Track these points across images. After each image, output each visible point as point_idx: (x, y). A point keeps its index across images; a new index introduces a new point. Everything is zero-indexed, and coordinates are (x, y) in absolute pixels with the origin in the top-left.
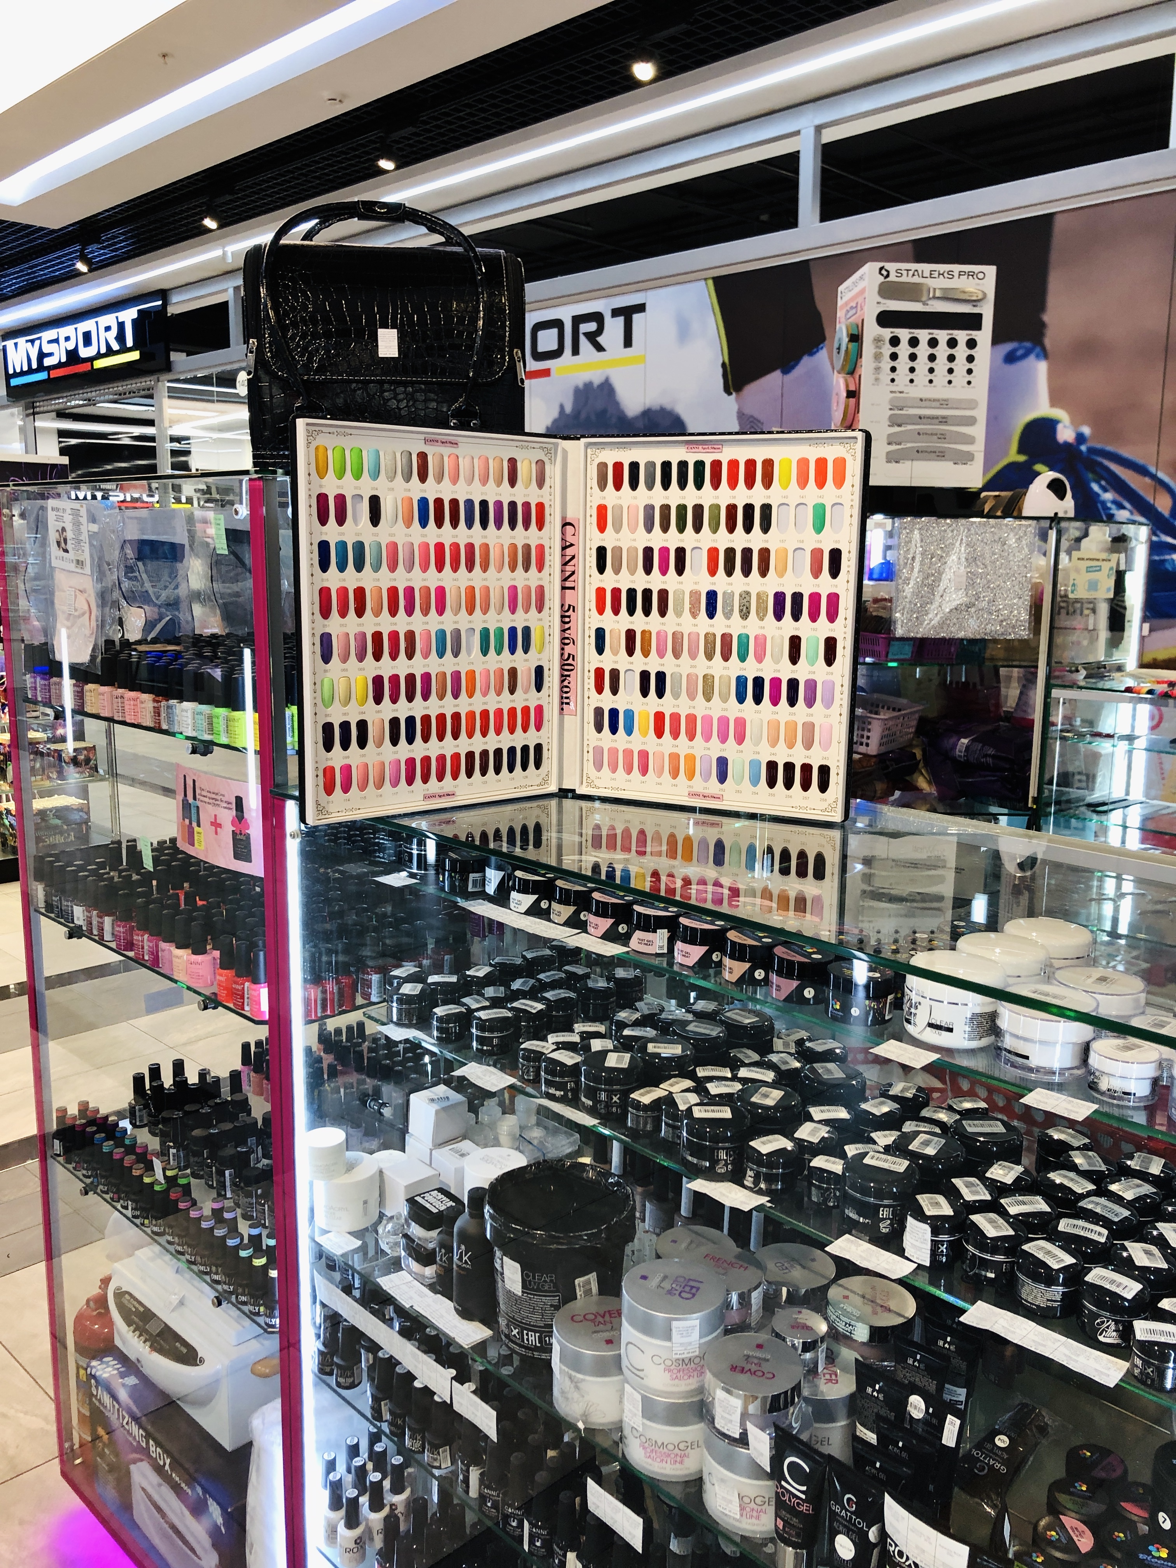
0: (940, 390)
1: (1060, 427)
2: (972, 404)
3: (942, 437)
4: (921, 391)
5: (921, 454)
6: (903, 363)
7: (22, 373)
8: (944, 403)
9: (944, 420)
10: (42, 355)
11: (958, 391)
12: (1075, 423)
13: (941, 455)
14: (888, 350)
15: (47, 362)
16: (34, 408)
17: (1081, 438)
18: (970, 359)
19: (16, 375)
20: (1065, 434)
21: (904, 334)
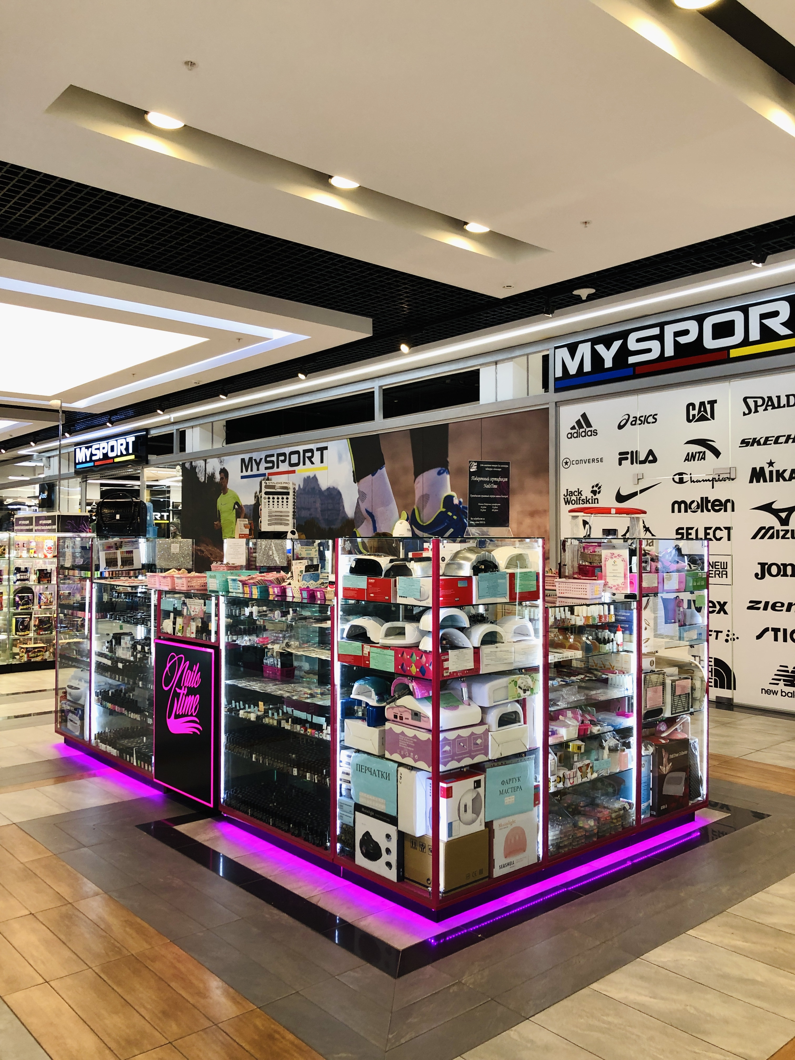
0: (280, 509)
1: (454, 498)
2: (288, 512)
3: (281, 520)
4: (276, 509)
5: (276, 524)
6: (271, 503)
7: (82, 463)
8: (281, 512)
9: (281, 516)
10: (92, 455)
11: (285, 509)
12: (458, 498)
13: (281, 524)
14: (267, 500)
15: (94, 458)
16: (86, 478)
17: (460, 502)
18: (287, 502)
19: (79, 463)
20: (456, 501)
21: (271, 497)
